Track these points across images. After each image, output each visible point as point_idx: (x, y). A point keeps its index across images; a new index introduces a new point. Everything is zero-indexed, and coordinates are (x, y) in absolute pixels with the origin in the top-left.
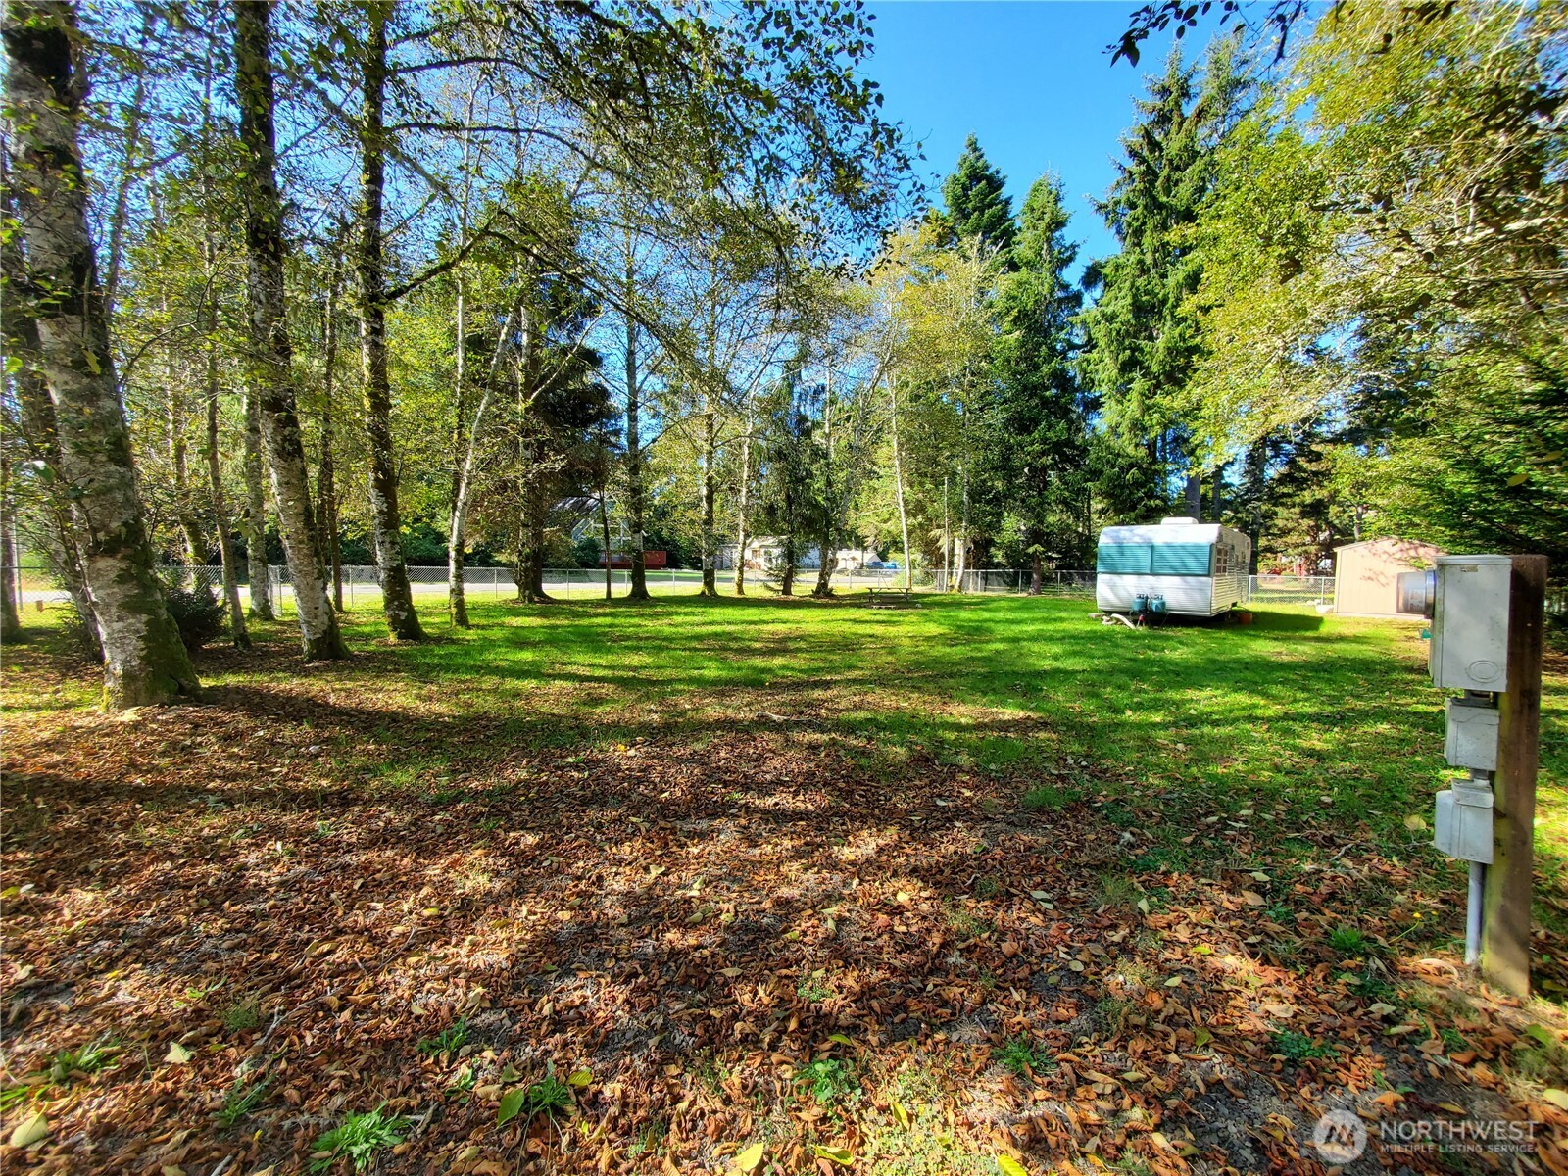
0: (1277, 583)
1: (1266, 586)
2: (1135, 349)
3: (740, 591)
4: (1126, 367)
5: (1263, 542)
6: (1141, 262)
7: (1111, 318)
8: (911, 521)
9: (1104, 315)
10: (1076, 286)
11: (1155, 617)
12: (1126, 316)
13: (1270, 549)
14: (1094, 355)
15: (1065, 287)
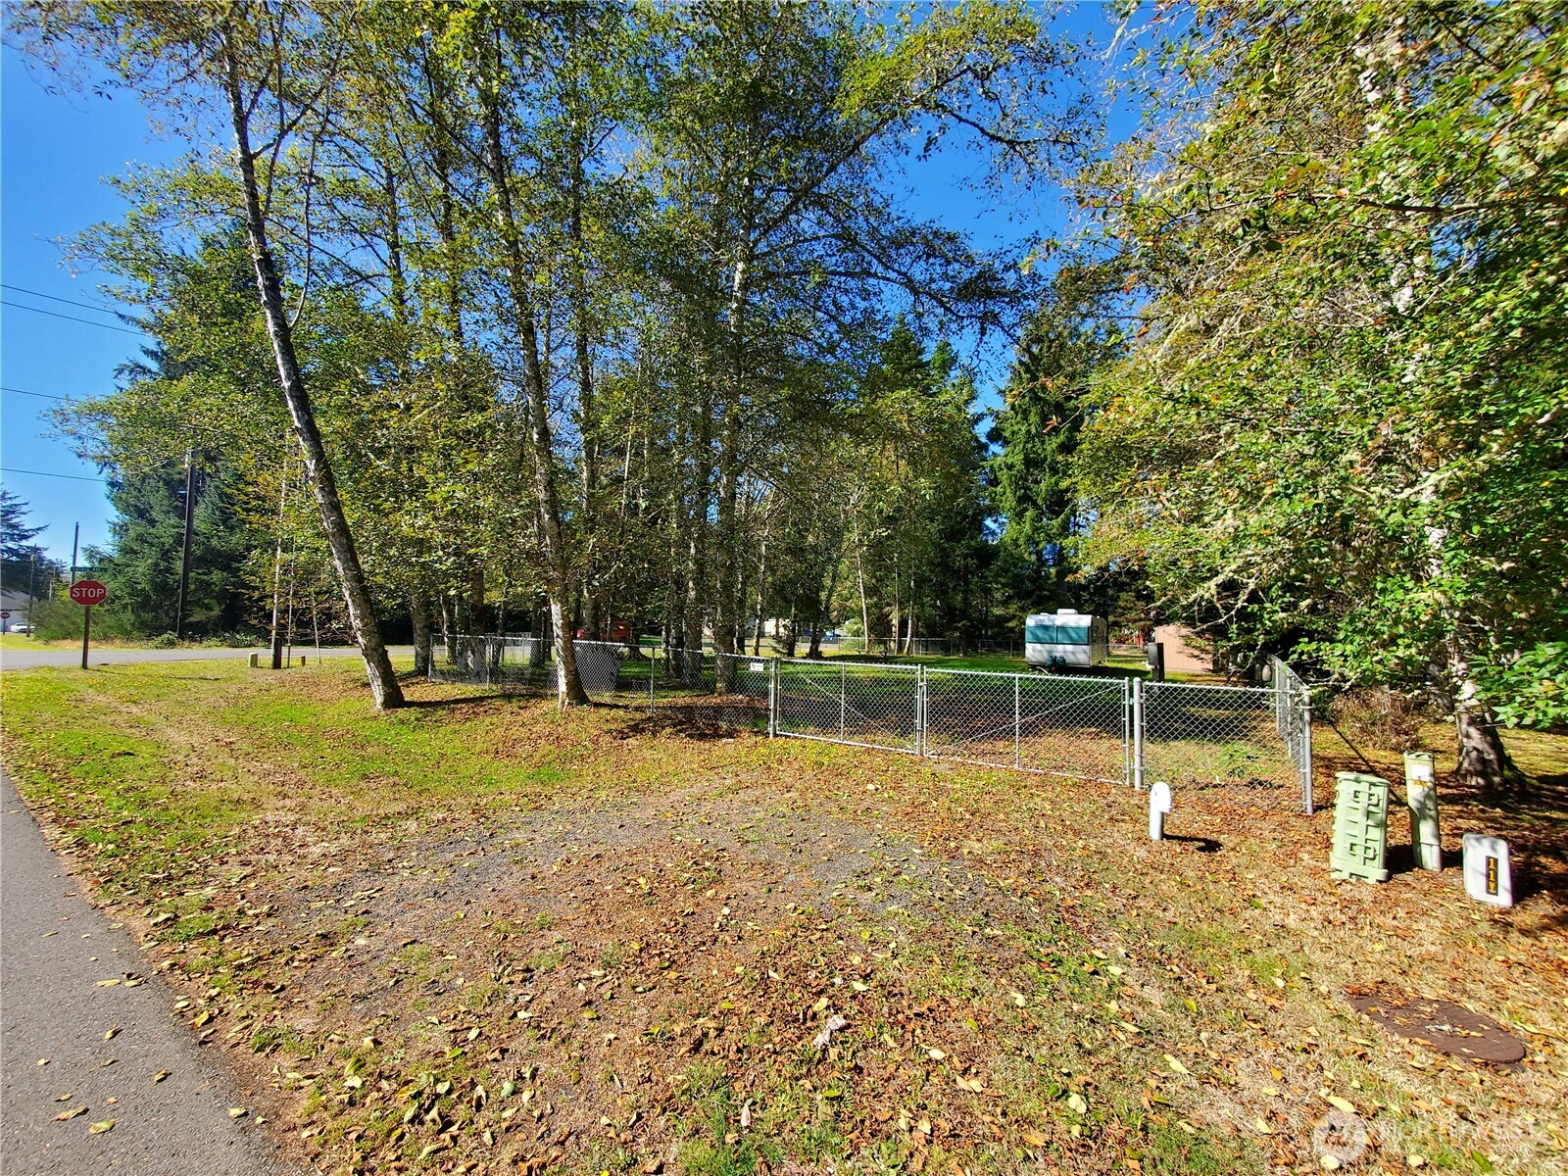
0: (1122, 651)
1: (1115, 652)
2: (1027, 488)
3: (757, 654)
4: (1021, 500)
5: (1111, 618)
6: (1028, 432)
7: (1010, 467)
8: (869, 601)
9: (1006, 465)
10: (984, 440)
11: (1059, 666)
12: (1020, 466)
13: (1116, 624)
14: (999, 489)
15: (976, 439)
